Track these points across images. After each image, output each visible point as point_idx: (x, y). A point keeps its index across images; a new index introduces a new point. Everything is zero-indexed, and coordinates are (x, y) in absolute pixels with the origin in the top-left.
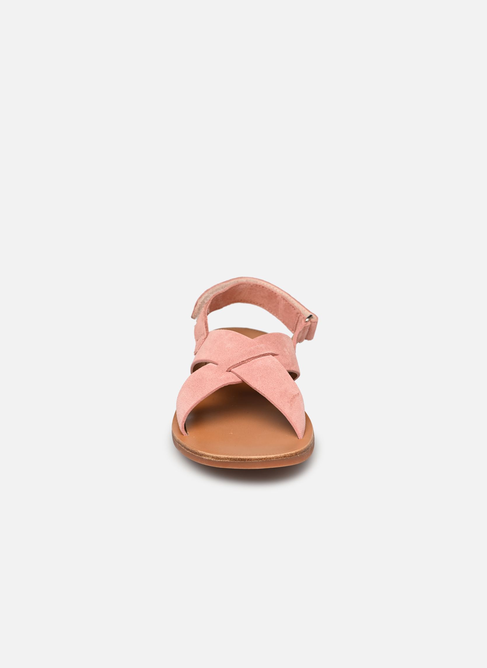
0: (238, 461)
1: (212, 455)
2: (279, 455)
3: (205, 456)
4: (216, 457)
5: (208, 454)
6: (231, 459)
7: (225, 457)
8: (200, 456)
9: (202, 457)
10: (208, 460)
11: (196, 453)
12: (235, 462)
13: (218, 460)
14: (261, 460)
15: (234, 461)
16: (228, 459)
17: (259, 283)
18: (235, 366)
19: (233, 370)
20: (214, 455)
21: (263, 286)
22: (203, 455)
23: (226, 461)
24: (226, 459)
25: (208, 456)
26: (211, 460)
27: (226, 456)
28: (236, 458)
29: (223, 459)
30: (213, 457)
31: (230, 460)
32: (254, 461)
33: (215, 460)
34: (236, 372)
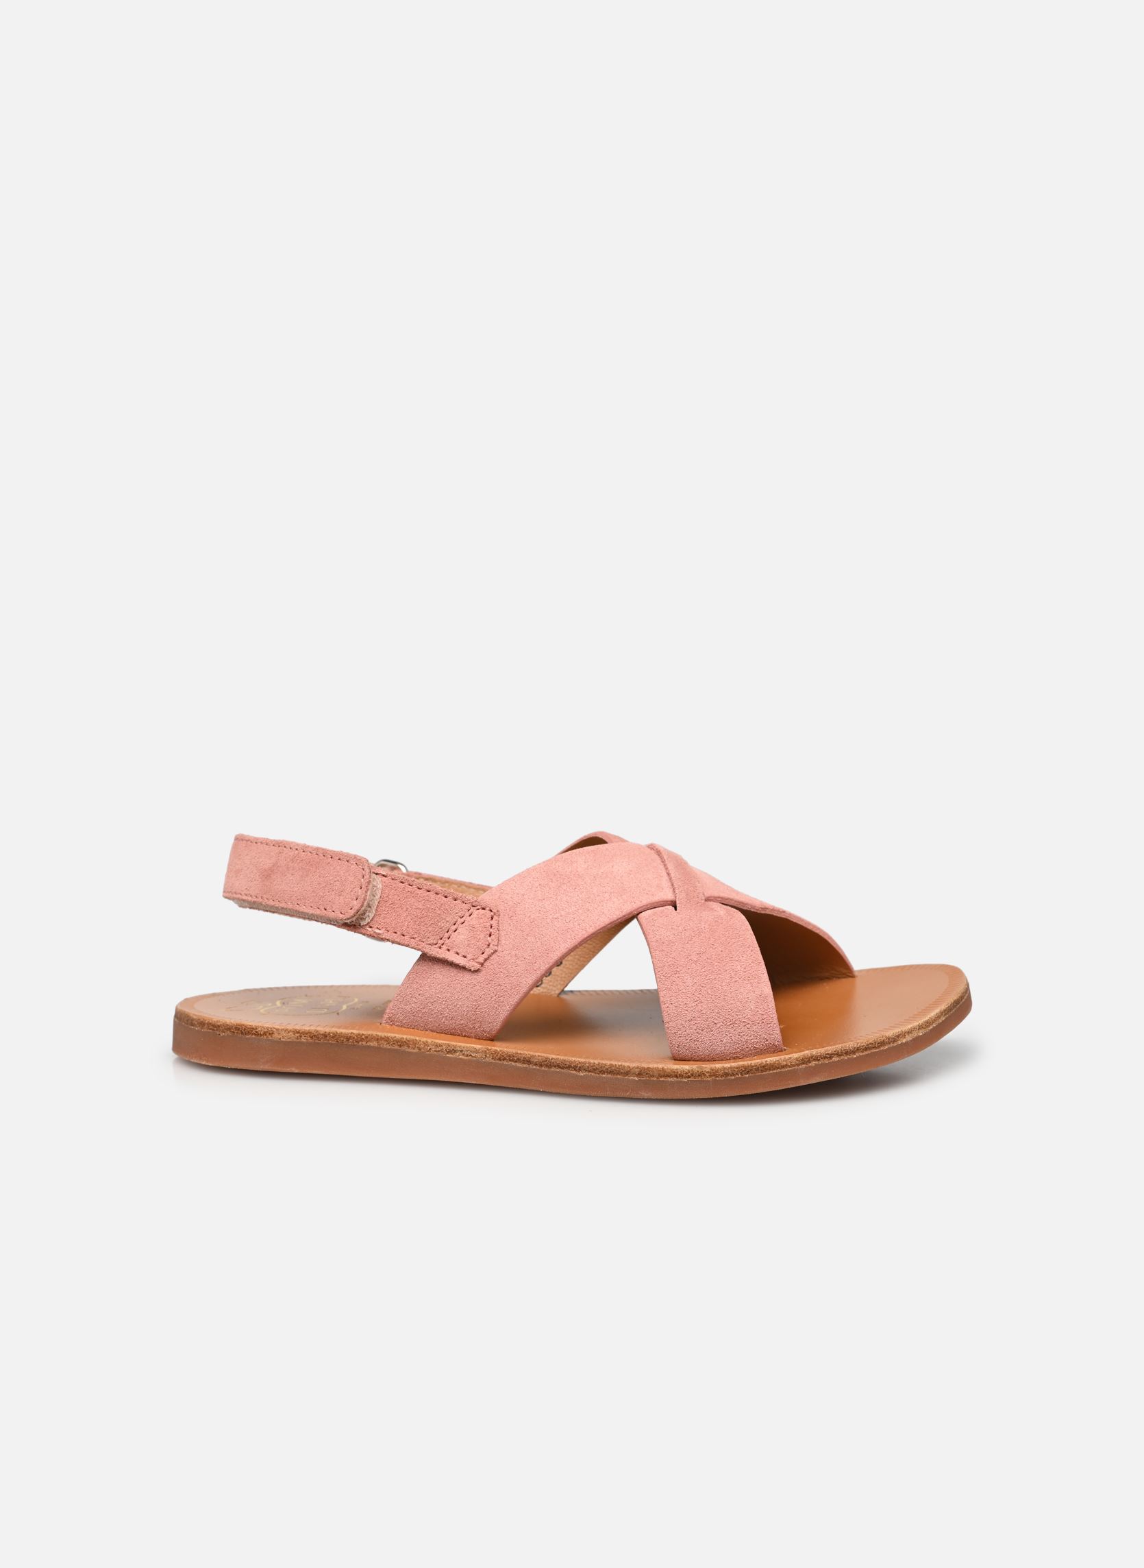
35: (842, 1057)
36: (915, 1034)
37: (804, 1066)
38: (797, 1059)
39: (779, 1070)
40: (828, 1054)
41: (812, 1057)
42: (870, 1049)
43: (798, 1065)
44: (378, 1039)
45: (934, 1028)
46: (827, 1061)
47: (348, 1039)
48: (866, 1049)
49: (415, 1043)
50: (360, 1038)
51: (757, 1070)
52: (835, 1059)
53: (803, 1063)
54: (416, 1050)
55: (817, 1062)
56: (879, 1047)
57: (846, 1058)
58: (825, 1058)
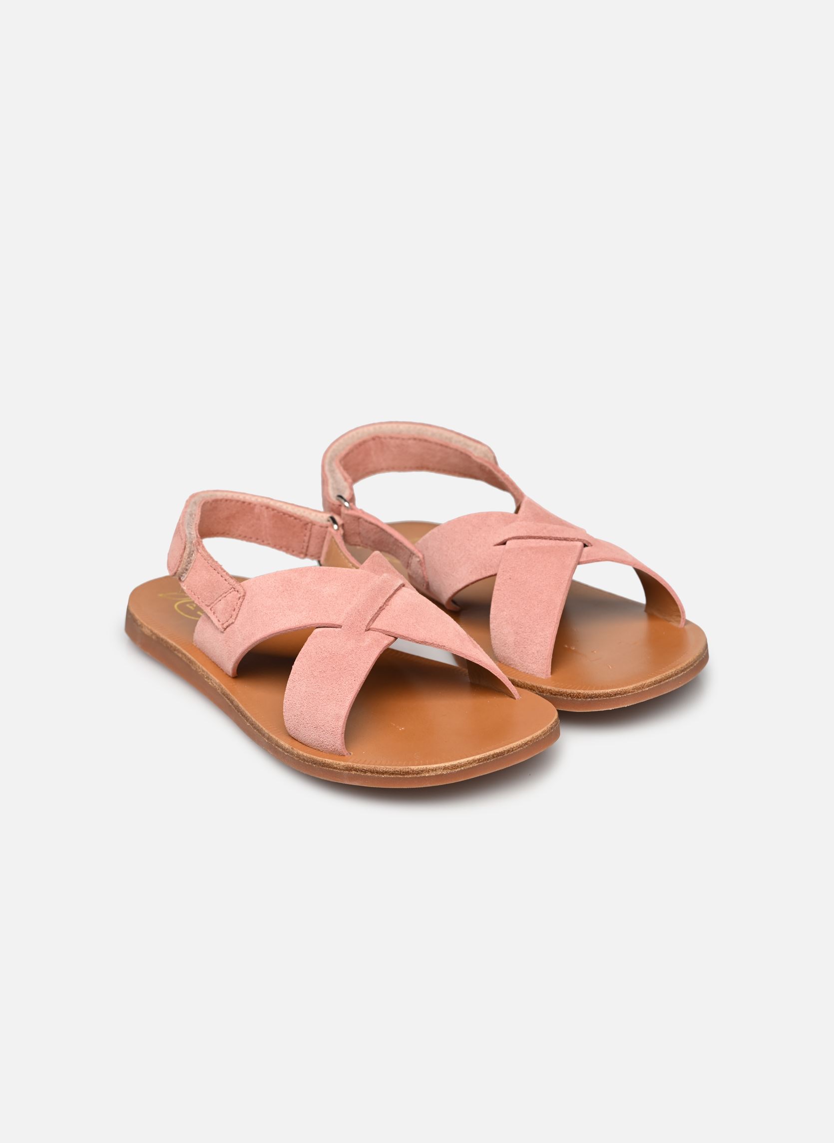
0: (492, 760)
1: (442, 765)
2: (545, 728)
3: (428, 771)
4: (452, 765)
5: (435, 766)
6: (479, 760)
7: (468, 761)
8: (417, 774)
9: (423, 775)
10: (437, 776)
11: (408, 773)
12: (488, 763)
13: (456, 770)
14: (527, 744)
15: (485, 762)
16: (474, 761)
17: (219, 496)
18: (373, 620)
19: (374, 626)
20: (447, 764)
21: (226, 498)
22: (422, 771)
23: (471, 766)
24: (470, 763)
25: (435, 770)
26: (442, 775)
27: (470, 759)
28: (489, 756)
29: (465, 764)
30: (445, 768)
31: (479, 762)
32: (517, 751)
33: (449, 771)
34: (379, 627)
35: (374, 775)
36: (439, 773)
37: (347, 772)
38: (343, 766)
39: (332, 769)
40: (364, 769)
41: (353, 768)
42: (397, 774)
43: (344, 770)
44: (183, 654)
45: (461, 770)
46: (362, 774)
47: (171, 647)
48: (393, 774)
49: (195, 664)
50: (175, 649)
51: (320, 764)
52: (369, 774)
53: (347, 770)
54: (195, 669)
55: (356, 773)
56: (403, 775)
57: (376, 776)
58: (362, 771)
